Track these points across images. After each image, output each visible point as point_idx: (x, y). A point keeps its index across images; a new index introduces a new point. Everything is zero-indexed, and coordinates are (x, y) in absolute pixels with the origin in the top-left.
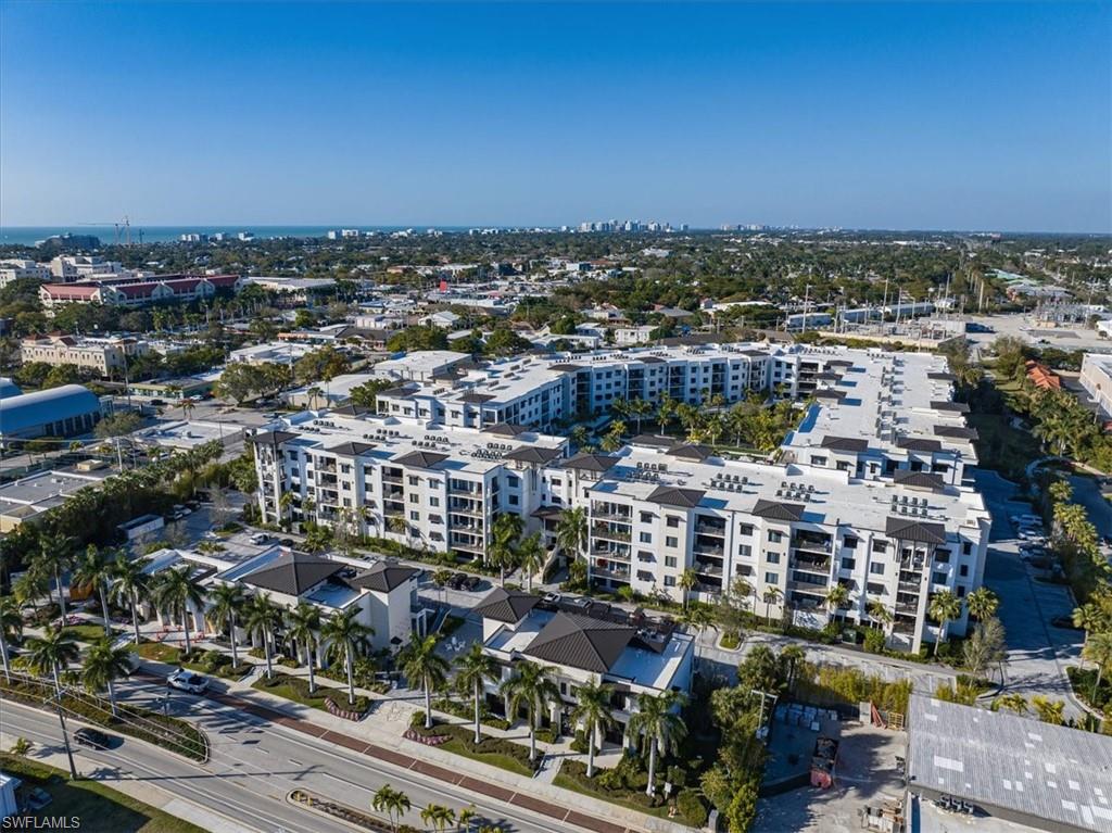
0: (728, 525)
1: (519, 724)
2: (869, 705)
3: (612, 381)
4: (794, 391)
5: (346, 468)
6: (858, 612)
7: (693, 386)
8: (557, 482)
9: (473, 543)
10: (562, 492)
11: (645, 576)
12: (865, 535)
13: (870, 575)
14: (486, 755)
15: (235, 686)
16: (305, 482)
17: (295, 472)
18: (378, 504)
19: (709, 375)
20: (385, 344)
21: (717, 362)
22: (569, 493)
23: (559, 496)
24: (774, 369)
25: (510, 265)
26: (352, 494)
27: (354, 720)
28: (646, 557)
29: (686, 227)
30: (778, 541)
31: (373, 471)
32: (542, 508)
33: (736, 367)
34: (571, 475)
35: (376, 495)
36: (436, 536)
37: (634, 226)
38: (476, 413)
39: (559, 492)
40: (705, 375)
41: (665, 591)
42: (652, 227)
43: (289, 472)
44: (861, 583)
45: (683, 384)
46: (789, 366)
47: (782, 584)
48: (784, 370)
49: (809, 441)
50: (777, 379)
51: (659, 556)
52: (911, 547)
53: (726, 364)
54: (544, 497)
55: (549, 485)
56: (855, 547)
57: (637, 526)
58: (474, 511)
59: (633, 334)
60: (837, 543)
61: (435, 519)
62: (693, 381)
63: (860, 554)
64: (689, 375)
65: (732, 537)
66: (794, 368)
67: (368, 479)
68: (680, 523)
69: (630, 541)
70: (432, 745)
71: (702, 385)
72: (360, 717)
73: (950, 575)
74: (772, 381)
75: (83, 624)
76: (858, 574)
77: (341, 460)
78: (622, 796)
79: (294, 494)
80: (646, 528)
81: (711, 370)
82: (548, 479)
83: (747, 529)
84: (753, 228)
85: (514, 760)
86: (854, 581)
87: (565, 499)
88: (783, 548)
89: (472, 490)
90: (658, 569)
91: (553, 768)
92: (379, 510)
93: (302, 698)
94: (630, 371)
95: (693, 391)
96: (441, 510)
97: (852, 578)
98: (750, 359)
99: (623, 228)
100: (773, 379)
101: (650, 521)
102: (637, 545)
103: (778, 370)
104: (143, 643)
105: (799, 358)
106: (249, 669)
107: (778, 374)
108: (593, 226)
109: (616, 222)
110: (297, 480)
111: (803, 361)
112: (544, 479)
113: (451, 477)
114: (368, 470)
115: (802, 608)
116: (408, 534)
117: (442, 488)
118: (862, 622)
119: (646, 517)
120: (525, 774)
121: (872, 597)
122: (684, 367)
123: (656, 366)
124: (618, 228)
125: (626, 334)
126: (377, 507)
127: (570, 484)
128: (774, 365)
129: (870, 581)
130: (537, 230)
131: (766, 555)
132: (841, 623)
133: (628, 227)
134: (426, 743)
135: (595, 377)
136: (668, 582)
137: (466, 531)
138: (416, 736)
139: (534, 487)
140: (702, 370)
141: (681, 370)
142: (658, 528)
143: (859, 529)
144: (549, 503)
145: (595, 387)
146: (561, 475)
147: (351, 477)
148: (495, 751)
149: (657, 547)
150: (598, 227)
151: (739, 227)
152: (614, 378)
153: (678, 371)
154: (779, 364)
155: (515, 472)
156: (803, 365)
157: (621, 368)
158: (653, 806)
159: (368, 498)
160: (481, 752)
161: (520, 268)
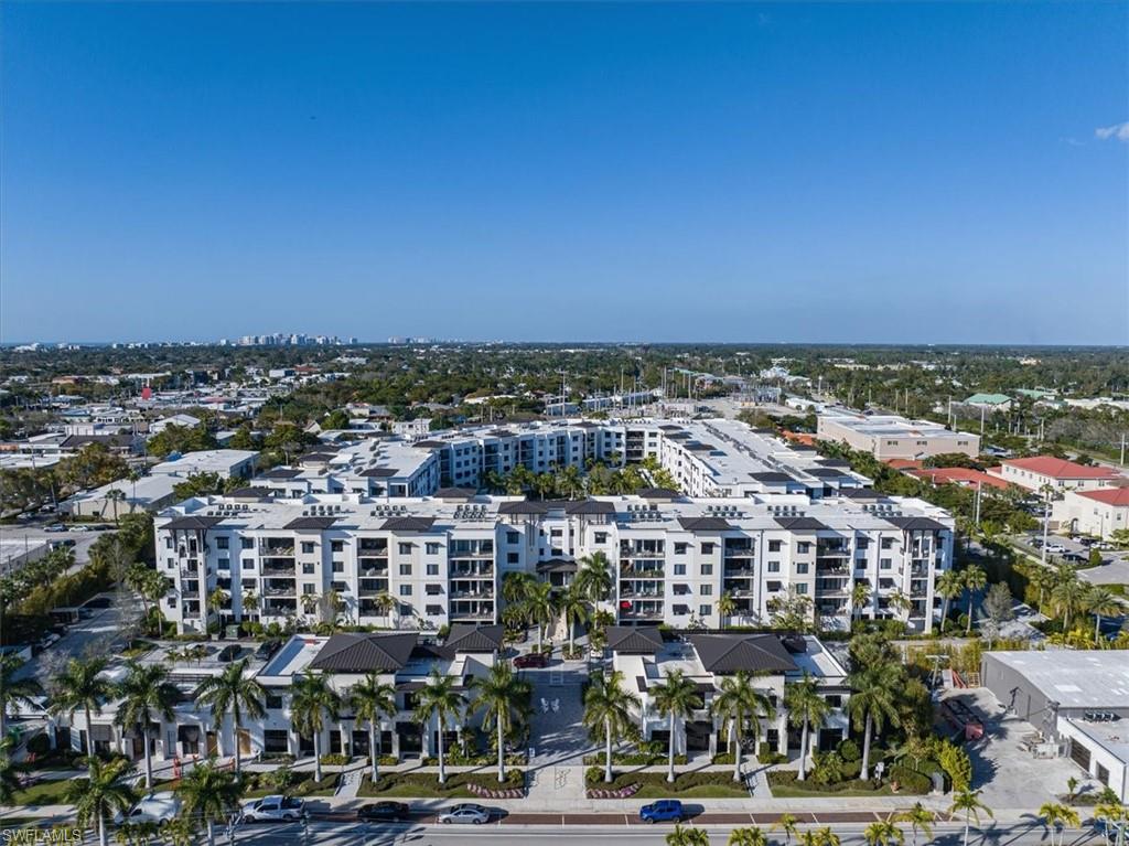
0: (757, 546)
1: (693, 756)
2: (950, 670)
3: (469, 457)
4: (623, 458)
5: (309, 547)
6: (872, 608)
7: (541, 459)
8: (557, 533)
9: (475, 610)
10: (563, 543)
11: (680, 610)
12: (874, 535)
13: (881, 571)
14: (691, 789)
15: (334, 801)
16: (238, 574)
17: (224, 564)
18: (351, 586)
19: (554, 447)
20: (130, 450)
21: (525, 439)
22: (571, 542)
23: (559, 547)
24: (605, 440)
25: (205, 373)
26: (316, 579)
27: (519, 797)
28: (681, 589)
29: (354, 340)
30: (806, 551)
31: (344, 547)
32: (541, 564)
33: (575, 438)
34: (573, 524)
35: (350, 575)
36: (434, 610)
37: (300, 339)
38: (382, 489)
39: (560, 543)
40: (551, 448)
41: (701, 621)
42: (320, 341)
43: (215, 564)
44: (873, 581)
45: (532, 457)
46: (619, 435)
47: (811, 593)
48: (614, 440)
49: (736, 479)
50: (607, 449)
51: (694, 587)
52: (920, 538)
53: (567, 436)
54: (542, 552)
55: (549, 537)
56: (866, 547)
57: (670, 558)
58: (477, 574)
59: (411, 426)
60: (852, 546)
61: (433, 590)
62: (541, 454)
63: (872, 553)
64: (538, 448)
65: (761, 556)
66: (623, 438)
67: (337, 557)
68: (714, 549)
69: (663, 576)
70: (627, 797)
71: (549, 458)
72: (523, 792)
73: (943, 559)
74: (602, 452)
75: (34, 784)
76: (871, 573)
77: (299, 538)
78: (844, 788)
79: (223, 591)
80: (680, 559)
81: (555, 442)
82: (547, 530)
83: (775, 546)
84: (421, 341)
85: (722, 787)
86: (867, 580)
87: (566, 551)
88: (811, 557)
89: (474, 551)
90: (693, 600)
91: (760, 783)
92: (353, 591)
93: (436, 792)
94: (486, 446)
95: (541, 463)
96: (442, 579)
97: (865, 577)
98: (585, 431)
99: (289, 341)
100: (604, 449)
101: (683, 552)
102: (670, 579)
103: (608, 440)
104: (155, 785)
105: (627, 428)
106: (338, 778)
107: (608, 445)
108: (257, 340)
109: (281, 335)
110: (225, 574)
111: (630, 430)
112: (542, 533)
113: (453, 538)
114: (337, 546)
115: (827, 613)
116: (393, 614)
117: (443, 552)
118: (877, 616)
119: (681, 548)
120: (741, 796)
121: (884, 592)
122: (531, 441)
123: (508, 440)
124: (283, 341)
125: (404, 427)
126: (349, 590)
127: (572, 533)
128: (604, 434)
129: (881, 576)
130: (193, 343)
131: (796, 566)
132: (859, 620)
133: (294, 341)
134: (619, 797)
135: (454, 453)
136: (704, 612)
137: (471, 596)
138: (604, 793)
139: (531, 542)
140: (548, 442)
141: (527, 444)
142: (693, 558)
143: (869, 531)
144: (548, 556)
145: (455, 464)
146: (563, 525)
147: (316, 557)
148: (696, 784)
149: (692, 578)
150: (261, 341)
151: (408, 340)
152: (472, 455)
153: (526, 444)
154: (608, 434)
155: (514, 527)
156: (629, 434)
157: (476, 444)
158: (876, 788)
159: (336, 580)
160: (684, 789)
161: (216, 377)
